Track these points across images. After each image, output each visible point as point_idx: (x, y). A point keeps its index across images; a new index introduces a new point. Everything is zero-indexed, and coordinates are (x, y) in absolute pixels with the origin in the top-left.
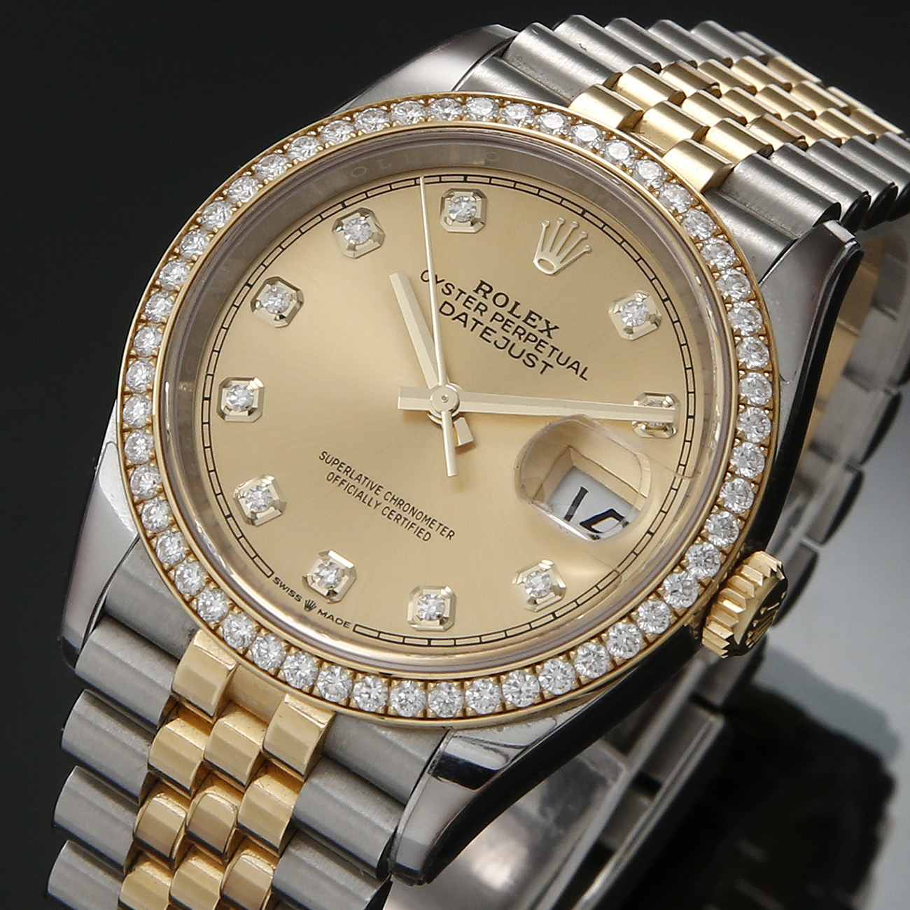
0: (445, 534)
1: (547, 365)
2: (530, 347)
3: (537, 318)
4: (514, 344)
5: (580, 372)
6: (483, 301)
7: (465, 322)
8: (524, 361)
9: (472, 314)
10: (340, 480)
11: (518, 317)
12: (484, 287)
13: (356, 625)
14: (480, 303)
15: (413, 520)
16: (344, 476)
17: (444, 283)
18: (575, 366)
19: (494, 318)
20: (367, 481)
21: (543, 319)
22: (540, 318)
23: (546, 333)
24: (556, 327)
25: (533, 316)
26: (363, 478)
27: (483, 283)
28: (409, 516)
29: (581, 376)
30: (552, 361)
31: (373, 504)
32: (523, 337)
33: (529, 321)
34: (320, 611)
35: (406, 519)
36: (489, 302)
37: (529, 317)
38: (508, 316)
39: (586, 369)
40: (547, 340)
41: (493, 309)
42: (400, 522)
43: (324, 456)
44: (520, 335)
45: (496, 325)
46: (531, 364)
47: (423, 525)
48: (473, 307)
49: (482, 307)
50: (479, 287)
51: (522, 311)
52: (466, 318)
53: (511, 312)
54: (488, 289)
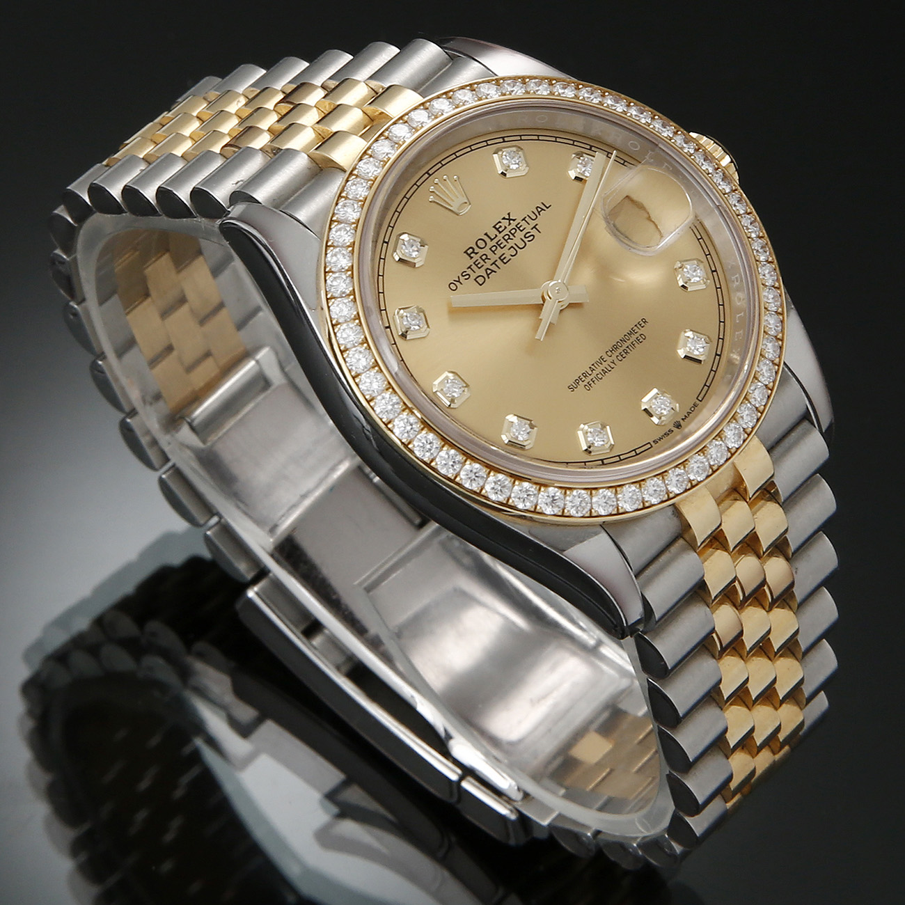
0: (643, 324)
1: (534, 227)
2: (519, 235)
3: (500, 224)
4: (516, 245)
5: (545, 208)
6: (479, 255)
7: (493, 271)
8: (529, 241)
9: (488, 264)
10: (591, 382)
11: (496, 236)
12: (469, 252)
13: (697, 398)
14: (481, 257)
15: (629, 342)
16: (588, 379)
17: (460, 277)
18: (539, 210)
19: (493, 252)
20: (595, 365)
21: (501, 221)
22: (500, 222)
23: (511, 222)
24: (509, 214)
25: (497, 226)
26: (593, 367)
27: (466, 252)
28: (626, 344)
29: (547, 208)
30: (533, 223)
31: (612, 365)
32: (511, 237)
33: (500, 230)
34: (683, 419)
35: (628, 347)
36: (481, 252)
37: (497, 229)
38: (494, 243)
39: (543, 204)
40: (516, 223)
41: (487, 251)
42: (629, 351)
43: (572, 388)
44: (509, 238)
45: (499, 252)
46: (532, 237)
47: (634, 337)
48: (482, 263)
49: (484, 257)
50: (469, 255)
51: (493, 232)
52: (490, 269)
53: (492, 240)
54: (471, 250)
